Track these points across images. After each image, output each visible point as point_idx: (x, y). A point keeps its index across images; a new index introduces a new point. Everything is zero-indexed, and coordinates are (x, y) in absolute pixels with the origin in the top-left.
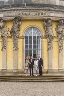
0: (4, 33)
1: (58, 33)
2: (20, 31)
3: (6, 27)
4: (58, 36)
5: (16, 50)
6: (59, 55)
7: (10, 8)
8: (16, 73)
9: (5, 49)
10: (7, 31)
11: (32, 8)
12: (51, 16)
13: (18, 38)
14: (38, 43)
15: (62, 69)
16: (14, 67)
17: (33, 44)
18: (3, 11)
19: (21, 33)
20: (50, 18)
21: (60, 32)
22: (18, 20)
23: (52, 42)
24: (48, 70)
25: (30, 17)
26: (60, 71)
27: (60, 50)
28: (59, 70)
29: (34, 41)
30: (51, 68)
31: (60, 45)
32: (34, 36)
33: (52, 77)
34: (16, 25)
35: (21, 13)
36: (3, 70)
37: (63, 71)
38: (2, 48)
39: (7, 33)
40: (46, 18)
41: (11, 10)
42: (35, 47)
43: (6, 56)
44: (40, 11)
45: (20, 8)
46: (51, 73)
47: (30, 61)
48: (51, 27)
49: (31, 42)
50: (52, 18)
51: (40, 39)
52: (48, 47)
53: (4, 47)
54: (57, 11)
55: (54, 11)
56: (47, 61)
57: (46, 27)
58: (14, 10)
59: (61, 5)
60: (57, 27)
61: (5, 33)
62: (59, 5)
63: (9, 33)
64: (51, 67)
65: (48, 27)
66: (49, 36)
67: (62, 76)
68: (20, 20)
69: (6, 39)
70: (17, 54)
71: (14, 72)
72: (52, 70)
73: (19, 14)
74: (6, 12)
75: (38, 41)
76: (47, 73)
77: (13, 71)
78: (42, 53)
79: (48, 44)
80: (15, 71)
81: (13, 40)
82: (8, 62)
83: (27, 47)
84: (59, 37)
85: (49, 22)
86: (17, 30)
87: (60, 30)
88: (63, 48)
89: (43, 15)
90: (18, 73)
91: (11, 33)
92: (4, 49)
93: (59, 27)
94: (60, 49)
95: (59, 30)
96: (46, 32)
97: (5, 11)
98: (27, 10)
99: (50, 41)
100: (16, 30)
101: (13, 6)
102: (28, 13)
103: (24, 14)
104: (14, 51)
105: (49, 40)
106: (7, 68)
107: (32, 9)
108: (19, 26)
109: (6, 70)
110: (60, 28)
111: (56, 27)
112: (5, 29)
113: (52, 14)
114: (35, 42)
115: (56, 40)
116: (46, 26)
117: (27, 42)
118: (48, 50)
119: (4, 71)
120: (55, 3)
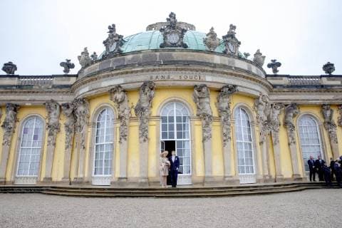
0: (123, 112)
1: (221, 110)
2: (152, 107)
3: (128, 101)
4: (220, 117)
5: (145, 141)
6: (223, 149)
7: (134, 68)
8: (145, 183)
9: (125, 139)
10: (129, 109)
11: (173, 67)
12: (207, 80)
13: (149, 119)
14: (184, 129)
15: (231, 177)
16: (140, 173)
17: (175, 131)
18: (122, 73)
19: (155, 111)
20: (205, 83)
21: (225, 109)
22: (149, 87)
23: (211, 126)
24: (204, 177)
25: (170, 83)
26: (227, 179)
27: (225, 141)
28: (225, 177)
29: (177, 125)
30: (210, 175)
31: (225, 131)
32: (177, 117)
33: (212, 188)
34: (144, 97)
35: (154, 76)
36: (120, 178)
37: (231, 179)
38: (120, 139)
39: (130, 112)
40: (199, 84)
41: (137, 72)
42: (180, 136)
43: (128, 152)
44: (187, 72)
45: (151, 67)
46: (211, 182)
47: (170, 160)
48: (207, 100)
49: (172, 127)
50: (208, 84)
51: (188, 122)
52: (203, 135)
53: (124, 136)
54: (218, 72)
55: (212, 71)
56: (202, 162)
57: (198, 100)
58: (142, 71)
59: (224, 63)
60: (218, 101)
61: (126, 112)
62: (219, 63)
63: (133, 111)
64: (211, 171)
65: (202, 100)
66: (205, 115)
67: (231, 188)
68: (152, 89)
69: (127, 121)
70: (148, 149)
71: (142, 183)
72: (212, 177)
73: (151, 78)
74: (129, 75)
75: (184, 125)
76: (203, 183)
77: (140, 181)
78: (193, 146)
79: (204, 131)
80: (143, 180)
81: (140, 124)
82: (131, 164)
83: (164, 135)
84: (223, 118)
85: (204, 90)
86: (147, 105)
87: (224, 105)
88: (230, 138)
89: (194, 79)
90: (149, 184)
91: (136, 110)
92: (123, 140)
93: (221, 99)
94: (225, 138)
95: (222, 106)
96: (198, 108)
97: (127, 73)
98: (164, 70)
99: (207, 124)
100: (145, 105)
101: (140, 65)
102: (166, 76)
103: (160, 78)
104: (141, 143)
105: (204, 122)
106: (129, 176)
107: (174, 69)
108: (150, 99)
109: (126, 178)
110: (223, 102)
111: (216, 101)
112: (125, 104)
113: (209, 78)
114: (179, 127)
115: (218, 124)
116: (199, 98)
117: (164, 127)
118: (204, 140)
119: (122, 180)
120: (213, 60)
